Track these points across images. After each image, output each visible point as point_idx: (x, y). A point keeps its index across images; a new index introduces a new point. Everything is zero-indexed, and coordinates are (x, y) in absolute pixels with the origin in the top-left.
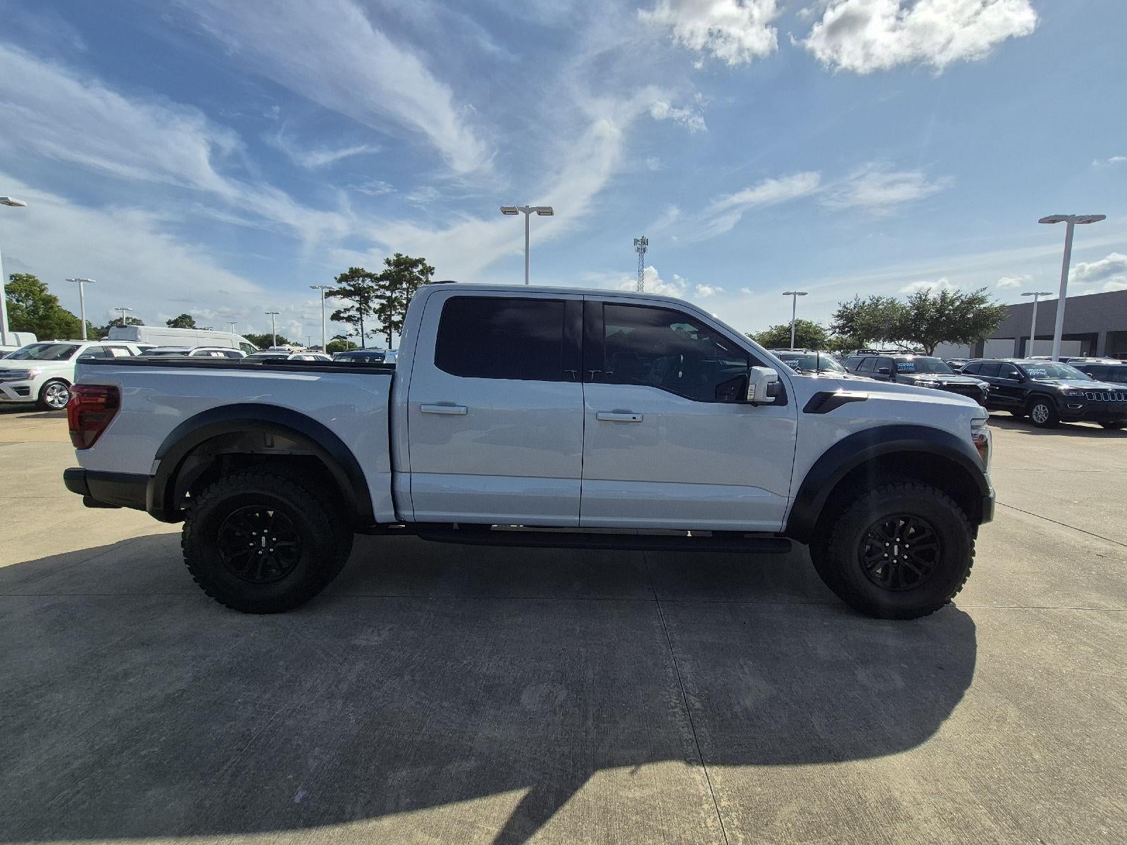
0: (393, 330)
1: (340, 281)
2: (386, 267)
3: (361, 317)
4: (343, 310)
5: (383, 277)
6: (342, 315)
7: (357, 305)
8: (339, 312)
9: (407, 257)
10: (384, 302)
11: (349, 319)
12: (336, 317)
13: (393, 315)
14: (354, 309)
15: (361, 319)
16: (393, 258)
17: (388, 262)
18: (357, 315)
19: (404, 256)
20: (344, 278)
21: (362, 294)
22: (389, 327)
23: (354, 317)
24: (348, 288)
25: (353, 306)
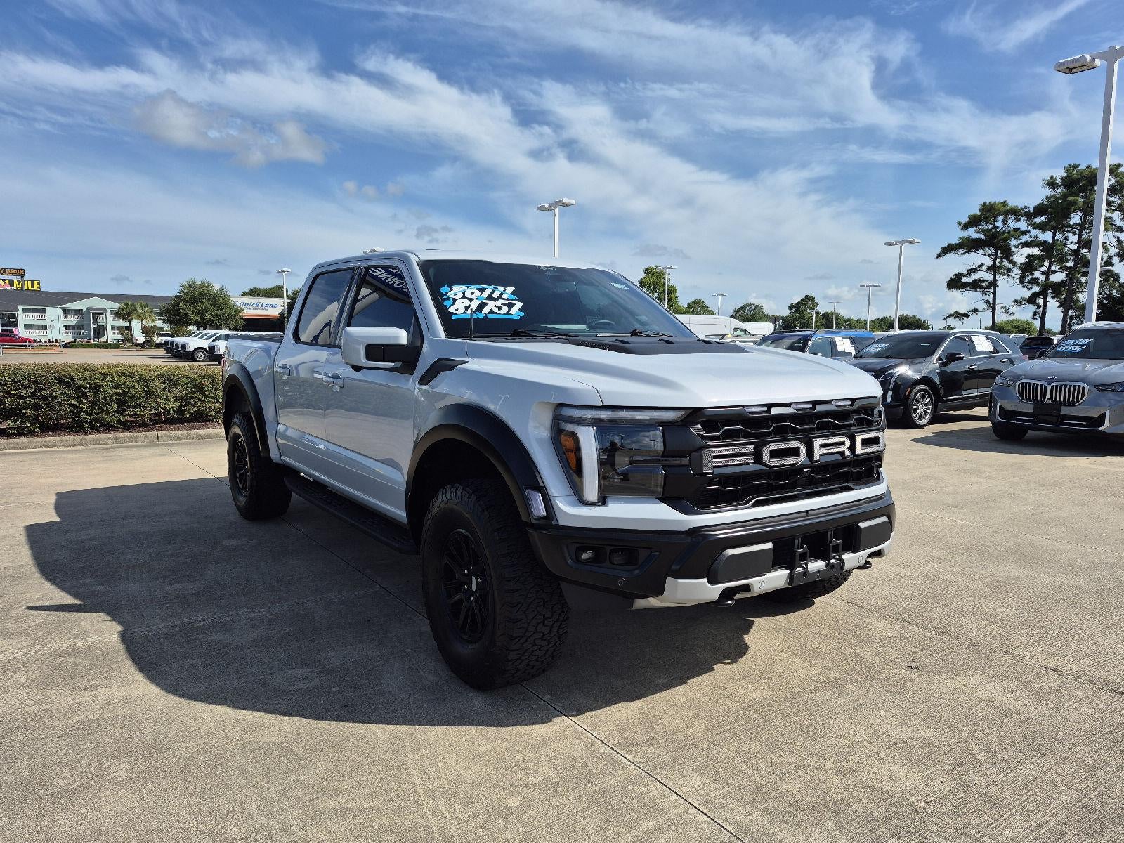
0: (1049, 298)
1: (965, 227)
2: (1048, 192)
3: (995, 280)
4: (965, 272)
5: (1039, 210)
6: (964, 280)
7: (988, 262)
8: (959, 276)
9: (1089, 167)
10: (1035, 251)
11: (975, 285)
12: (955, 283)
13: (1054, 272)
14: (985, 268)
15: (994, 284)
16: (1059, 173)
17: (1052, 184)
18: (989, 277)
19: (1083, 167)
20: (973, 222)
21: (997, 243)
22: (1043, 293)
23: (984, 281)
24: (975, 236)
25: (982, 265)
